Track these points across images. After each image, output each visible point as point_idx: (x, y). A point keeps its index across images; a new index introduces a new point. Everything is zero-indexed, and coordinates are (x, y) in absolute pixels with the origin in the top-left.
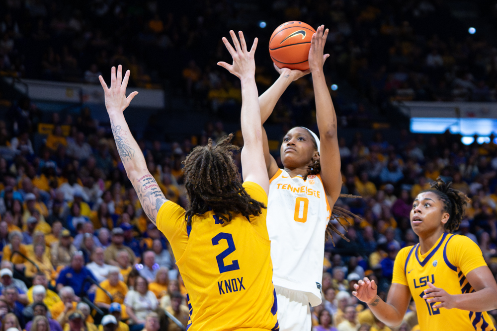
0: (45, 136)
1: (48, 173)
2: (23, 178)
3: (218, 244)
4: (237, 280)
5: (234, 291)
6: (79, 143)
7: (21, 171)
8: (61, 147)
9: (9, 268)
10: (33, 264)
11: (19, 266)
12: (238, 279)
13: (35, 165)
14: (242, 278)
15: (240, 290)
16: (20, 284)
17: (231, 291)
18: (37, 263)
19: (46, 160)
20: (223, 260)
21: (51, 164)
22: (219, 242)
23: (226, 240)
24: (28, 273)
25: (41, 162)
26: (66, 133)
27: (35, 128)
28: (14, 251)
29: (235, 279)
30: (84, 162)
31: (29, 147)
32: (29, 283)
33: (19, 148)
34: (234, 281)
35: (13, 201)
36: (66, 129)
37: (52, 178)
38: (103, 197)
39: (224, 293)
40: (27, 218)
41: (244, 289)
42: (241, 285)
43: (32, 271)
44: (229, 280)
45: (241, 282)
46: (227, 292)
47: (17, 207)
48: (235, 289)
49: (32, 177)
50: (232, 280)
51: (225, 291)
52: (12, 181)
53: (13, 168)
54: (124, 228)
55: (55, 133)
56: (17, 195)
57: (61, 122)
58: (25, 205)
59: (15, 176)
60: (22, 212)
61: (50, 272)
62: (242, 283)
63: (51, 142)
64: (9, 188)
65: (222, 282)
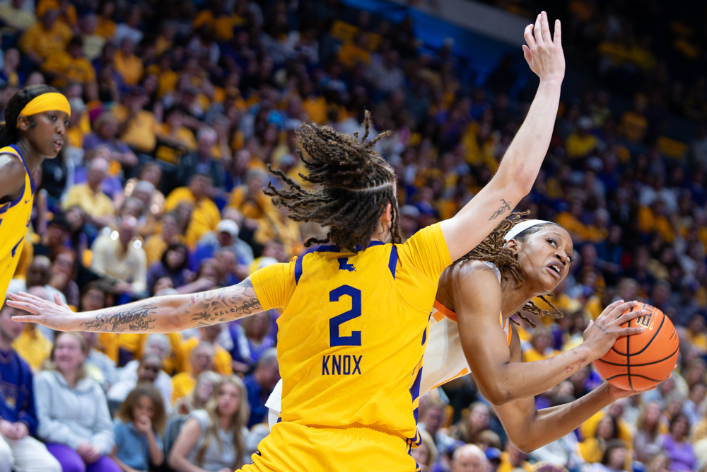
0: (340, 42)
1: (330, 97)
2: (291, 95)
3: (337, 300)
4: (352, 358)
5: (345, 373)
6: (389, 66)
7: (292, 83)
8: (359, 65)
9: (235, 220)
10: (271, 224)
11: (251, 223)
12: (354, 357)
13: (314, 80)
14: (361, 357)
15: (353, 373)
16: (244, 249)
17: (339, 373)
18: (278, 226)
19: (333, 78)
20: (340, 326)
21: (337, 85)
22: (340, 298)
23: (351, 298)
24: (261, 237)
25: (323, 78)
26: (373, 46)
27: (328, 26)
28: (249, 198)
29: (349, 357)
30: (387, 96)
31: (312, 52)
32: (258, 251)
33: (297, 48)
34: (347, 359)
35: (267, 125)
36: (373, 39)
37: (334, 106)
38: (403, 155)
39: (328, 374)
40: (282, 155)
41: (360, 373)
42: (357, 367)
43: (268, 234)
44: (340, 356)
45: (357, 363)
46: (333, 373)
47: (271, 135)
48: (347, 371)
49: (304, 96)
50: (345, 357)
51: (330, 371)
52: (274, 94)
53: (280, 76)
54: (421, 210)
55: (356, 41)
56: (274, 117)
57: (370, 27)
58: (283, 135)
59: (280, 88)
60: (275, 144)
61: (294, 243)
62: (360, 365)
63: (346, 53)
64: (267, 102)
65: (329, 357)
